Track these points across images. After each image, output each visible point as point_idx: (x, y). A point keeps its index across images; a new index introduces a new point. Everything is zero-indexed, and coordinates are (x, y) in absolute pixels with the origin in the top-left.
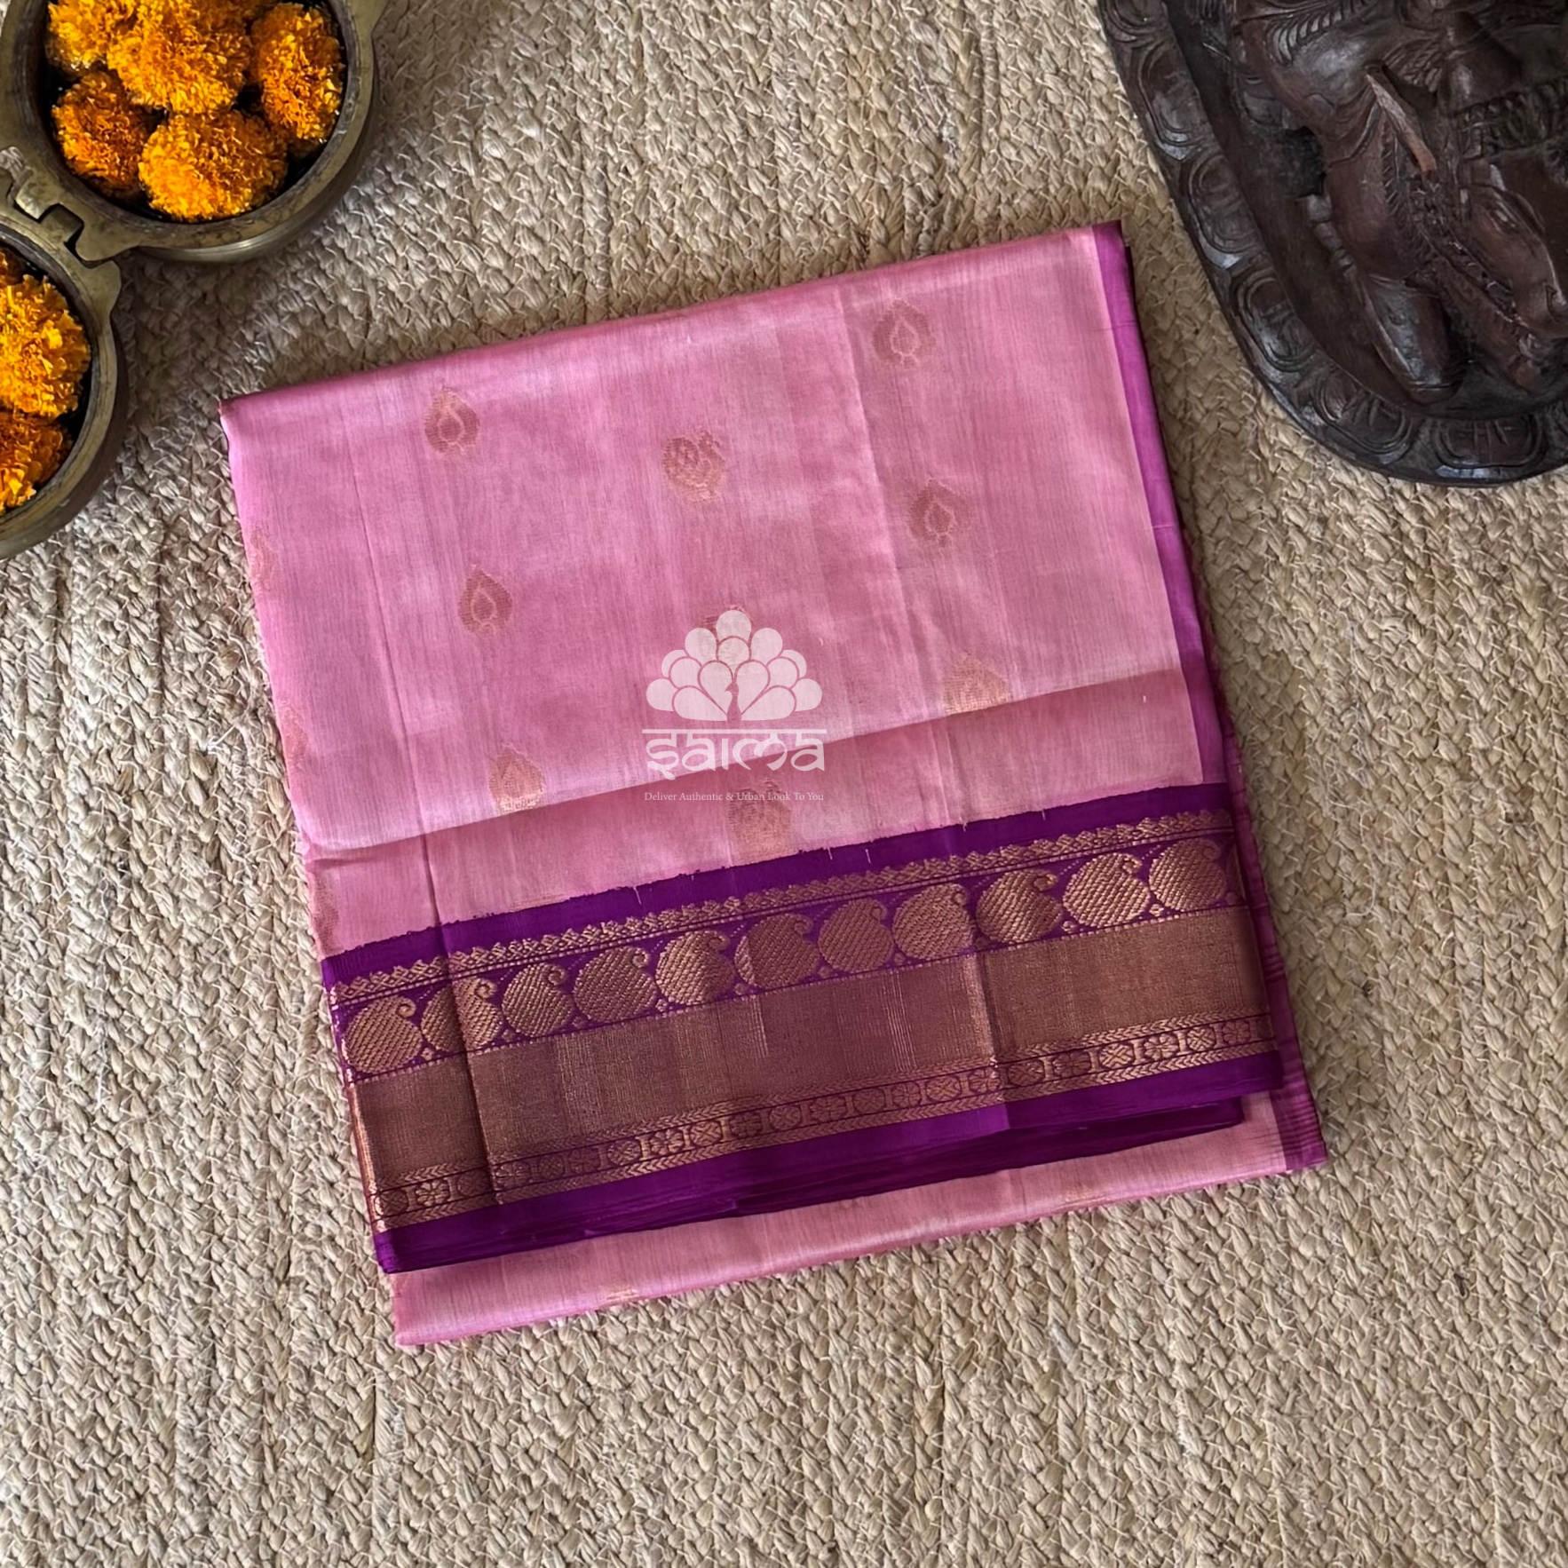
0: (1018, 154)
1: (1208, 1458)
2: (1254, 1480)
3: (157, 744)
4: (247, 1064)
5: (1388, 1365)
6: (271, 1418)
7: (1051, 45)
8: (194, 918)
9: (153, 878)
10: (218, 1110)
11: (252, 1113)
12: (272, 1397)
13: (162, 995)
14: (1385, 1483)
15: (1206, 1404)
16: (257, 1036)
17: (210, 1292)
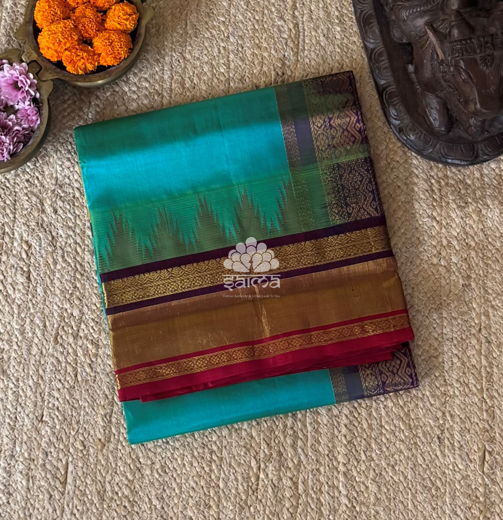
0: (310, 61)
1: (349, 496)
2: (364, 504)
3: (12, 236)
4: (34, 346)
5: (412, 467)
6: (33, 467)
7: (322, 27)
8: (20, 295)
9: (7, 281)
10: (23, 360)
11: (34, 363)
12: (34, 460)
13: (7, 320)
14: (409, 507)
15: (349, 477)
16: (38, 337)
17: (16, 422)
